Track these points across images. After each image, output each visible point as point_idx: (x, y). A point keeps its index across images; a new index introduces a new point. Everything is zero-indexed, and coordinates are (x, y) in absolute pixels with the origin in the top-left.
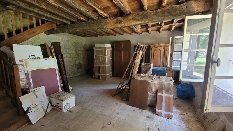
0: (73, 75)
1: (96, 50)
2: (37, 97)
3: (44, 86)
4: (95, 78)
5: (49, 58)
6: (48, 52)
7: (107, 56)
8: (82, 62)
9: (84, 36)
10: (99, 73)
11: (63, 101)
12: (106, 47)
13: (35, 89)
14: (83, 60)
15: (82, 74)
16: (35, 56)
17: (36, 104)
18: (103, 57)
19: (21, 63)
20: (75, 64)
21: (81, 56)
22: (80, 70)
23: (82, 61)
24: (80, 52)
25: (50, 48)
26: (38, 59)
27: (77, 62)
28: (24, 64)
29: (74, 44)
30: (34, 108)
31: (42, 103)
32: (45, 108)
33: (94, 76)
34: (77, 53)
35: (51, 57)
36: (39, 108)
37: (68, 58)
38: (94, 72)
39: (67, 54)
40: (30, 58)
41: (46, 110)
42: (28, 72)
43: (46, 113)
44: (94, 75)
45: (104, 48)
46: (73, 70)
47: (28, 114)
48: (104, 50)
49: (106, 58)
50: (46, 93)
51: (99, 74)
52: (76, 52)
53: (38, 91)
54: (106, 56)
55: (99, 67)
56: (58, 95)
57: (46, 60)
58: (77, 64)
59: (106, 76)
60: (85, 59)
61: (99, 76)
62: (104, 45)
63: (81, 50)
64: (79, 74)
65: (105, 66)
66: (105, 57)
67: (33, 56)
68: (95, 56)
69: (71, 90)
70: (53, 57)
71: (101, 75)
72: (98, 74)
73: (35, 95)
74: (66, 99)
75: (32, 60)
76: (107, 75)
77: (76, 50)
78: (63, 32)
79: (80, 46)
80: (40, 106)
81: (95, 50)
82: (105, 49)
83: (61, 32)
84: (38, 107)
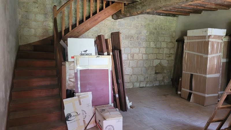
0: (146, 84)
1: (189, 41)
2: (80, 104)
3: (91, 92)
4: (181, 97)
5: (104, 55)
6: (103, 47)
7: (211, 54)
8: (165, 63)
9: (174, 15)
10: (191, 89)
11: (105, 119)
12: (210, 36)
13: (82, 93)
14: (167, 59)
15: (163, 84)
16: (87, 52)
17: (77, 113)
18: (202, 57)
19: (73, 60)
20: (152, 65)
21: (165, 52)
22: (160, 77)
23: (166, 61)
24: (164, 45)
25: (106, 41)
26: (90, 56)
27: (156, 62)
28: (75, 62)
29: (154, 31)
30: (75, 117)
31: (85, 113)
32: (87, 122)
33: (179, 93)
34: (158, 46)
35: (106, 53)
36: (80, 120)
37: (140, 55)
38: (181, 86)
39: (141, 48)
40: (82, 55)
41: (87, 125)
42: (77, 71)
43: (86, 128)
44: (180, 91)
45: (204, 37)
46: (147, 76)
47: (67, 122)
48: (205, 41)
49: (207, 58)
50: (92, 102)
51: (191, 91)
52: (156, 45)
53: (84, 97)
54: (207, 54)
55: (192, 75)
56: (104, 108)
57: (98, 58)
58: (155, 65)
59: (204, 97)
60: (173, 58)
61: (190, 94)
62: (206, 31)
63: (166, 40)
64: (157, 84)
65: (204, 75)
66: (204, 56)
67: (85, 51)
68: (186, 53)
69: (131, 107)
70: (108, 54)
71: (194, 94)
72: (189, 91)
73: (79, 101)
74: (109, 117)
75: (83, 56)
76: (206, 95)
77: (156, 41)
78: (131, 15)
79: (164, 34)
80: (81, 117)
81: (186, 41)
82: (207, 40)
83: (128, 15)
84: (79, 117)
